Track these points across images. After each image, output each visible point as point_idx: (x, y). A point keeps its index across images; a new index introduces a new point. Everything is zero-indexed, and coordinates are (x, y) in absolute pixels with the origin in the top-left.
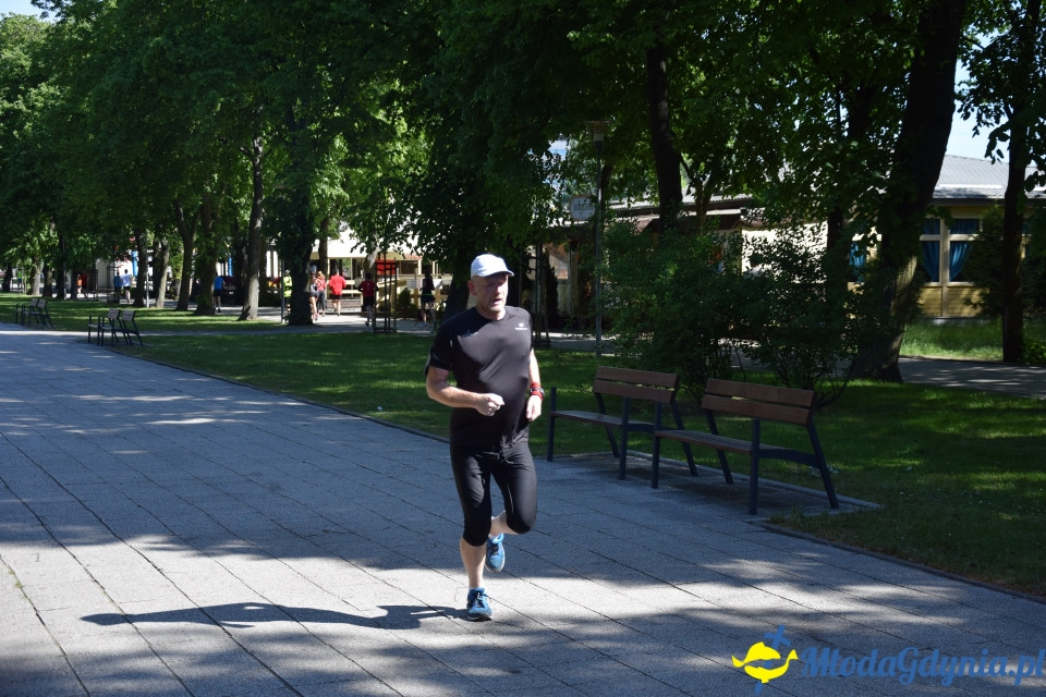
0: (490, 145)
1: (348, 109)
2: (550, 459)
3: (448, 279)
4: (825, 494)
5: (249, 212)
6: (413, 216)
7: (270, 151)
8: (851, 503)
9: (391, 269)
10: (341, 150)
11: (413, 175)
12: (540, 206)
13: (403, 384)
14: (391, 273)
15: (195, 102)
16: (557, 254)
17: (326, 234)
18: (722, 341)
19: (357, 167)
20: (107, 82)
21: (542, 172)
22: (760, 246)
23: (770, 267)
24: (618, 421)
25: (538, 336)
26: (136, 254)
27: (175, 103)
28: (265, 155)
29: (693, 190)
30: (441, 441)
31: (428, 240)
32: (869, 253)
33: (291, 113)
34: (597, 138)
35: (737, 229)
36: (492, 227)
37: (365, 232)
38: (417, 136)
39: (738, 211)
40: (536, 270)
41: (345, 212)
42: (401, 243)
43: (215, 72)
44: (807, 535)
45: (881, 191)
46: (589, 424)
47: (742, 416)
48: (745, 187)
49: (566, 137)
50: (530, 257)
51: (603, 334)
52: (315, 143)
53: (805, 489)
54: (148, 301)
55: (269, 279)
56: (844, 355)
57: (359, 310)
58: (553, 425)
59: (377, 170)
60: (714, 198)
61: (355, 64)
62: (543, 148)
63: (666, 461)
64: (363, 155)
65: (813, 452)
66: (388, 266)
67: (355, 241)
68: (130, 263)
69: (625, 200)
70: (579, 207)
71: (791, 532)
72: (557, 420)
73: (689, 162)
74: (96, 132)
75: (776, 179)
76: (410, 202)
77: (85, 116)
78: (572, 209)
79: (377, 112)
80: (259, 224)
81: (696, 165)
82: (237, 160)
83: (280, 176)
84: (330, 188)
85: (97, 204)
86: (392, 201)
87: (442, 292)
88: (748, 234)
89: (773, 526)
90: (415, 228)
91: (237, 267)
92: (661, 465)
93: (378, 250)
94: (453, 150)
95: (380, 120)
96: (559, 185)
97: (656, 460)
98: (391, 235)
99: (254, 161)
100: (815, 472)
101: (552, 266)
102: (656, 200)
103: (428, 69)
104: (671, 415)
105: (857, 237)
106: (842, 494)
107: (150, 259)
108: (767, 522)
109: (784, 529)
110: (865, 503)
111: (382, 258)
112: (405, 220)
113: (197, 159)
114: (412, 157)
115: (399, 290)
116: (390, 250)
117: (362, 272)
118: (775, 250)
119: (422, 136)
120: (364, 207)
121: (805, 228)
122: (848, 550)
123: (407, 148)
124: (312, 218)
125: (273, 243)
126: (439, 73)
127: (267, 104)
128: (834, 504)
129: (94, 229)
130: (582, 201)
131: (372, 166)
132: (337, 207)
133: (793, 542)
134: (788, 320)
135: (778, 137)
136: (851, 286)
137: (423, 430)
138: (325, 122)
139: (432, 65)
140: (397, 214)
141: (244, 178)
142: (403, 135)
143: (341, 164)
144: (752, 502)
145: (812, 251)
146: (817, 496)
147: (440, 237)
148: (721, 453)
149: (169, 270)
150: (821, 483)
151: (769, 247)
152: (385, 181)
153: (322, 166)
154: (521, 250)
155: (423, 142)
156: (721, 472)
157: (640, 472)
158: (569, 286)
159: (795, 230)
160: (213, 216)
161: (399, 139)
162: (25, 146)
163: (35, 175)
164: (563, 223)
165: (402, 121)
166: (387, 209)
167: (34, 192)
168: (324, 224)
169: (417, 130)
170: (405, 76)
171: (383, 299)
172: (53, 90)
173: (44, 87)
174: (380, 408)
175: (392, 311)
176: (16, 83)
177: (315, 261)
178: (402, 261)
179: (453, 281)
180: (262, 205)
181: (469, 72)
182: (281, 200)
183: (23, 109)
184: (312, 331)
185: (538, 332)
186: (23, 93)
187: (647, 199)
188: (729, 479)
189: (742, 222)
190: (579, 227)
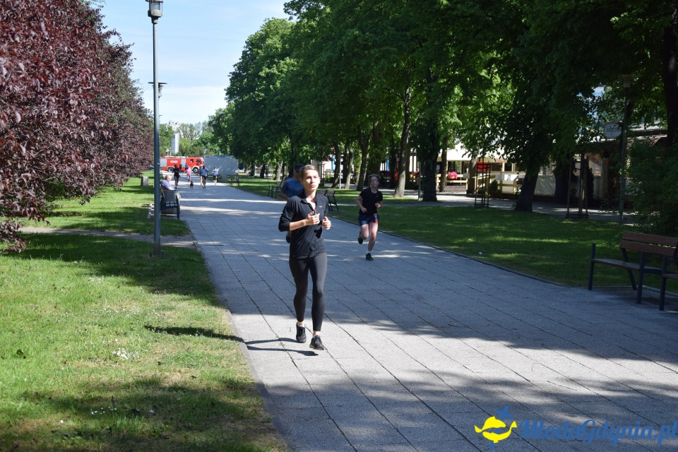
0: (553, 91)
1: (464, 70)
2: (590, 288)
3: (523, 174)
5: (401, 133)
6: (501, 137)
7: (415, 96)
9: (486, 168)
10: (458, 95)
11: (503, 110)
12: (584, 129)
14: (487, 171)
15: (373, 67)
16: (594, 160)
17: (447, 145)
19: (468, 105)
20: (324, 57)
21: (586, 107)
24: (637, 267)
25: (580, 212)
26: (334, 157)
27: (361, 68)
28: (412, 98)
30: (519, 274)
31: (511, 150)
33: (428, 72)
34: (626, 85)
37: (471, 144)
38: (506, 86)
40: (580, 170)
41: (460, 133)
42: (494, 152)
43: (384, 48)
46: (615, 268)
49: (603, 84)
50: (576, 161)
51: (625, 211)
52: (443, 90)
54: (341, 185)
55: (411, 173)
57: (465, 193)
58: (592, 268)
59: (480, 107)
61: (470, 42)
62: (589, 93)
63: (669, 294)
64: (471, 97)
66: (485, 166)
67: (464, 150)
68: (330, 162)
69: (642, 125)
70: (611, 130)
72: (595, 264)
74: (316, 84)
76: (500, 127)
78: (606, 131)
79: (481, 71)
80: (407, 140)
82: (396, 101)
83: (421, 111)
84: (450, 118)
85: (314, 127)
86: (488, 126)
87: (518, 183)
90: (503, 143)
91: (392, 165)
92: (666, 296)
93: (479, 156)
94: (530, 94)
95: (483, 76)
97: (663, 294)
98: (487, 147)
99: (405, 101)
101: (590, 167)
102: (663, 125)
103: (515, 45)
104: (674, 264)
107: (342, 160)
111: (481, 161)
112: (497, 138)
113: (372, 101)
114: (502, 98)
115: (491, 181)
116: (486, 156)
117: (467, 170)
119: (509, 86)
120: (470, 129)
123: (500, 93)
124: (439, 136)
125: (415, 151)
129: (313, 143)
130: (612, 126)
131: (477, 105)
132: (454, 130)
138: (449, 77)
139: (519, 42)
140: (491, 134)
141: (399, 112)
142: (497, 85)
143: (457, 103)
147: (519, 148)
149: (353, 166)
152: (483, 115)
153: (446, 104)
154: (570, 156)
155: (510, 89)
157: (651, 300)
158: (602, 180)
160: (380, 134)
161: (494, 88)
162: (276, 95)
163: (281, 111)
164: (600, 140)
165: (497, 76)
166: (485, 130)
167: (280, 121)
168: (446, 139)
169: (506, 82)
170: (500, 48)
171: (481, 186)
172: (292, 61)
173: (288, 60)
174: (480, 253)
175: (487, 193)
176: (272, 58)
177: (440, 163)
178: (493, 163)
179: (526, 176)
180: (409, 129)
181: (543, 45)
182: (420, 125)
183: (276, 72)
184: (437, 205)
185: (580, 209)
186: (276, 64)
187: (657, 125)
190: (609, 142)
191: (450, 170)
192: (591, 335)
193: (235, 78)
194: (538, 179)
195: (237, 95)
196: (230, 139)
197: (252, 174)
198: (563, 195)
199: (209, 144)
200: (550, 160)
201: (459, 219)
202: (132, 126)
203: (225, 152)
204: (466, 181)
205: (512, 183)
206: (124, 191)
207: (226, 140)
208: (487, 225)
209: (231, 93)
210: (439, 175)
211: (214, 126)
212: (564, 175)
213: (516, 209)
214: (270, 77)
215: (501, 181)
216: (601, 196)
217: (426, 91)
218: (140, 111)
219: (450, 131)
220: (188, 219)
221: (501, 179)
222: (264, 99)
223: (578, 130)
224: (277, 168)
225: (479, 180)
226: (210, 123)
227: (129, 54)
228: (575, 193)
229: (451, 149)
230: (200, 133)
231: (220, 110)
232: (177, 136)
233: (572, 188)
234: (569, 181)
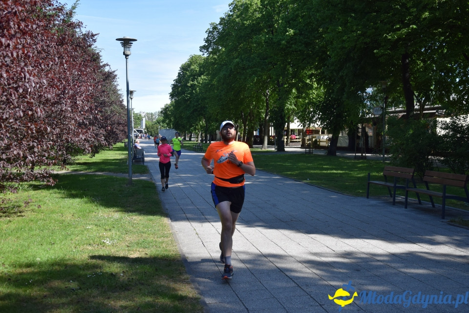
0: (345, 90)
1: (297, 80)
2: (368, 198)
3: (331, 136)
5: (265, 114)
7: (272, 94)
9: (311, 133)
10: (294, 93)
11: (319, 101)
12: (363, 110)
13: (315, 172)
15: (248, 79)
16: (368, 127)
17: (290, 121)
18: (430, 157)
19: (300, 99)
20: (221, 74)
21: (363, 98)
22: (444, 123)
23: (448, 131)
24: (392, 185)
25: (362, 155)
27: (242, 80)
28: (270, 96)
29: (418, 104)
31: (324, 123)
33: (278, 81)
34: (384, 87)
35: (435, 117)
36: (346, 118)
37: (302, 120)
38: (320, 88)
39: (435, 111)
40: (361, 133)
41: (296, 114)
42: (315, 124)
43: (254, 69)
46: (380, 186)
47: (437, 183)
48: (438, 102)
49: (372, 86)
50: (359, 128)
51: (386, 155)
52: (286, 91)
55: (271, 136)
57: (300, 146)
58: (369, 186)
59: (306, 99)
60: (426, 107)
61: (300, 65)
62: (364, 91)
63: (410, 199)
64: (302, 95)
67: (299, 123)
69: (393, 108)
70: (377, 111)
71: (458, 225)
72: (370, 184)
73: (416, 94)
74: (218, 89)
75: (449, 100)
76: (318, 110)
77: (214, 85)
78: (374, 111)
79: (307, 80)
80: (268, 118)
81: (419, 95)
82: (261, 98)
83: (275, 102)
84: (290, 106)
85: (217, 113)
86: (312, 110)
87: (328, 140)
88: (440, 119)
89: (451, 223)
90: (320, 119)
91: (260, 132)
92: (408, 200)
93: (307, 126)
95: (308, 83)
96: (370, 103)
97: (406, 199)
98: (311, 121)
99: (266, 97)
101: (367, 130)
102: (404, 108)
103: (324, 66)
104: (412, 183)
111: (308, 129)
112: (316, 116)
113: (248, 97)
114: (318, 95)
115: (314, 140)
116: (311, 126)
117: (301, 134)
118: (450, 125)
119: (322, 88)
120: (302, 112)
121: (460, 117)
123: (317, 92)
124: (285, 116)
125: (272, 124)
126: (328, 66)
127: (271, 79)
130: (378, 108)
131: (305, 98)
133: (459, 229)
138: (289, 84)
140: (313, 114)
141: (263, 103)
142: (315, 88)
143: (294, 98)
144: (443, 214)
147: (328, 122)
148: (430, 197)
149: (239, 133)
151: (447, 124)
152: (309, 104)
153: (288, 99)
154: (356, 125)
155: (322, 90)
156: (431, 203)
157: (400, 203)
158: (373, 138)
159: (457, 118)
160: (253, 116)
161: (314, 89)
162: (197, 95)
163: (199, 104)
164: (371, 116)
165: (315, 83)
166: (310, 112)
167: (199, 110)
168: (289, 118)
170: (316, 69)
171: (308, 142)
172: (205, 77)
173: (202, 77)
174: (308, 179)
175: (311, 146)
176: (194, 76)
177: (286, 131)
178: (315, 130)
179: (332, 137)
180: (269, 112)
181: (339, 66)
182: (275, 110)
183: (197, 84)
184: (285, 153)
185: (362, 153)
186: (196, 79)
187: (401, 108)
188: (434, 206)
189: (436, 115)
190: (376, 117)
191: (291, 134)
192: (368, 224)
193: (175, 87)
194: (339, 138)
195: (176, 96)
196: (172, 119)
197: (185, 139)
198: (352, 147)
199: (161, 123)
200: (345, 127)
202: (117, 114)
203: (170, 128)
204: (301, 140)
205: (325, 141)
206: (115, 150)
207: (170, 121)
209: (172, 95)
210: (286, 137)
211: (164, 113)
212: (353, 135)
213: (327, 155)
214: (193, 86)
215: (319, 140)
216: (373, 146)
218: (122, 106)
219: (291, 113)
220: (149, 164)
221: (319, 138)
222: (190, 98)
223: (359, 111)
224: (198, 135)
225: (307, 139)
226: (161, 112)
227: (116, 76)
229: (292, 123)
230: (157, 117)
231: (167, 105)
232: (144, 119)
233: (357, 142)
234: (356, 138)
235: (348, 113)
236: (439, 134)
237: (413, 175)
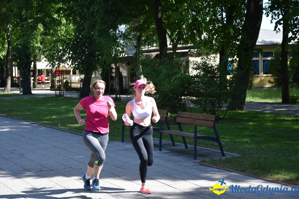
0: (97, 28)
1: (43, 14)
2: (123, 141)
3: (83, 76)
4: (220, 151)
6: (69, 55)
7: (13, 30)
8: (229, 154)
9: (61, 73)
11: (69, 38)
12: (116, 49)
14: (61, 75)
16: (122, 67)
17: (36, 60)
18: (183, 97)
19: (47, 36)
21: (116, 37)
22: (195, 63)
23: (199, 71)
25: (116, 97)
28: (11, 31)
29: (171, 43)
31: (75, 62)
32: (234, 65)
33: (21, 15)
34: (136, 25)
35: (187, 57)
36: (98, 57)
37: (51, 59)
39: (187, 50)
40: (115, 73)
41: (44, 52)
42: (65, 64)
44: (214, 166)
45: (238, 43)
48: (190, 41)
50: (113, 68)
52: (31, 26)
53: (213, 150)
55: (15, 77)
56: (226, 102)
57: (49, 88)
59: (54, 37)
60: (179, 46)
62: (116, 28)
63: (164, 141)
64: (49, 31)
65: (216, 137)
66: (60, 72)
67: (47, 63)
69: (147, 47)
70: (130, 50)
71: (208, 165)
73: (169, 33)
75: (201, 39)
76: (68, 49)
78: (128, 50)
79: (54, 15)
81: (172, 34)
83: (18, 39)
84: (35, 44)
86: (61, 48)
87: (80, 81)
88: (191, 59)
89: (202, 163)
90: (70, 58)
92: (163, 143)
93: (56, 66)
95: (55, 18)
96: (123, 41)
97: (161, 141)
98: (61, 60)
100: (216, 144)
101: (121, 71)
102: (158, 47)
104: (165, 125)
105: (230, 59)
106: (226, 151)
108: (199, 162)
109: (206, 164)
110: (234, 154)
111: (58, 69)
112: (66, 55)
114: (68, 31)
115: (64, 81)
116: (61, 66)
117: (50, 74)
118: (201, 65)
119: (71, 24)
120: (50, 50)
121: (211, 57)
122: (228, 171)
123: (66, 28)
124: (30, 54)
125: (16, 64)
128: (223, 155)
130: (132, 47)
131: (53, 35)
132: (40, 50)
133: (209, 169)
134: (206, 90)
135: (201, 23)
136: (228, 77)
137: (77, 132)
138: (35, 18)
140: (63, 53)
142: (64, 24)
143: (41, 35)
144: (195, 155)
145: (214, 65)
146: (217, 152)
147: (80, 61)
148: (183, 138)
150: (219, 148)
151: (198, 64)
153: (33, 35)
154: (109, 65)
155: (72, 26)
156: (184, 144)
158: (127, 78)
159: (207, 57)
161: (62, 25)
164: (124, 56)
165: (64, 19)
166: (59, 51)
168: (35, 57)
169: (69, 22)
170: (64, 2)
171: (59, 84)
174: (59, 125)
175: (62, 88)
177: (32, 71)
178: (65, 70)
179: (85, 77)
182: (18, 48)
184: (32, 96)
185: (116, 95)
187: (155, 46)
188: (186, 147)
189: (189, 55)
190: (130, 57)
194: (92, 79)
200: (98, 67)
201: (46, 104)
204: (49, 81)
205: (77, 82)
208: (63, 107)
210: (33, 78)
212: (106, 75)
213: (80, 97)
215: (71, 81)
216: (127, 88)
217: (20, 27)
219: (37, 51)
221: (70, 79)
223: (112, 50)
225: (57, 80)
228: (113, 86)
229: (39, 62)
233: (111, 83)
234: (109, 79)
235: (101, 52)
236: (191, 75)
237: (167, 117)
